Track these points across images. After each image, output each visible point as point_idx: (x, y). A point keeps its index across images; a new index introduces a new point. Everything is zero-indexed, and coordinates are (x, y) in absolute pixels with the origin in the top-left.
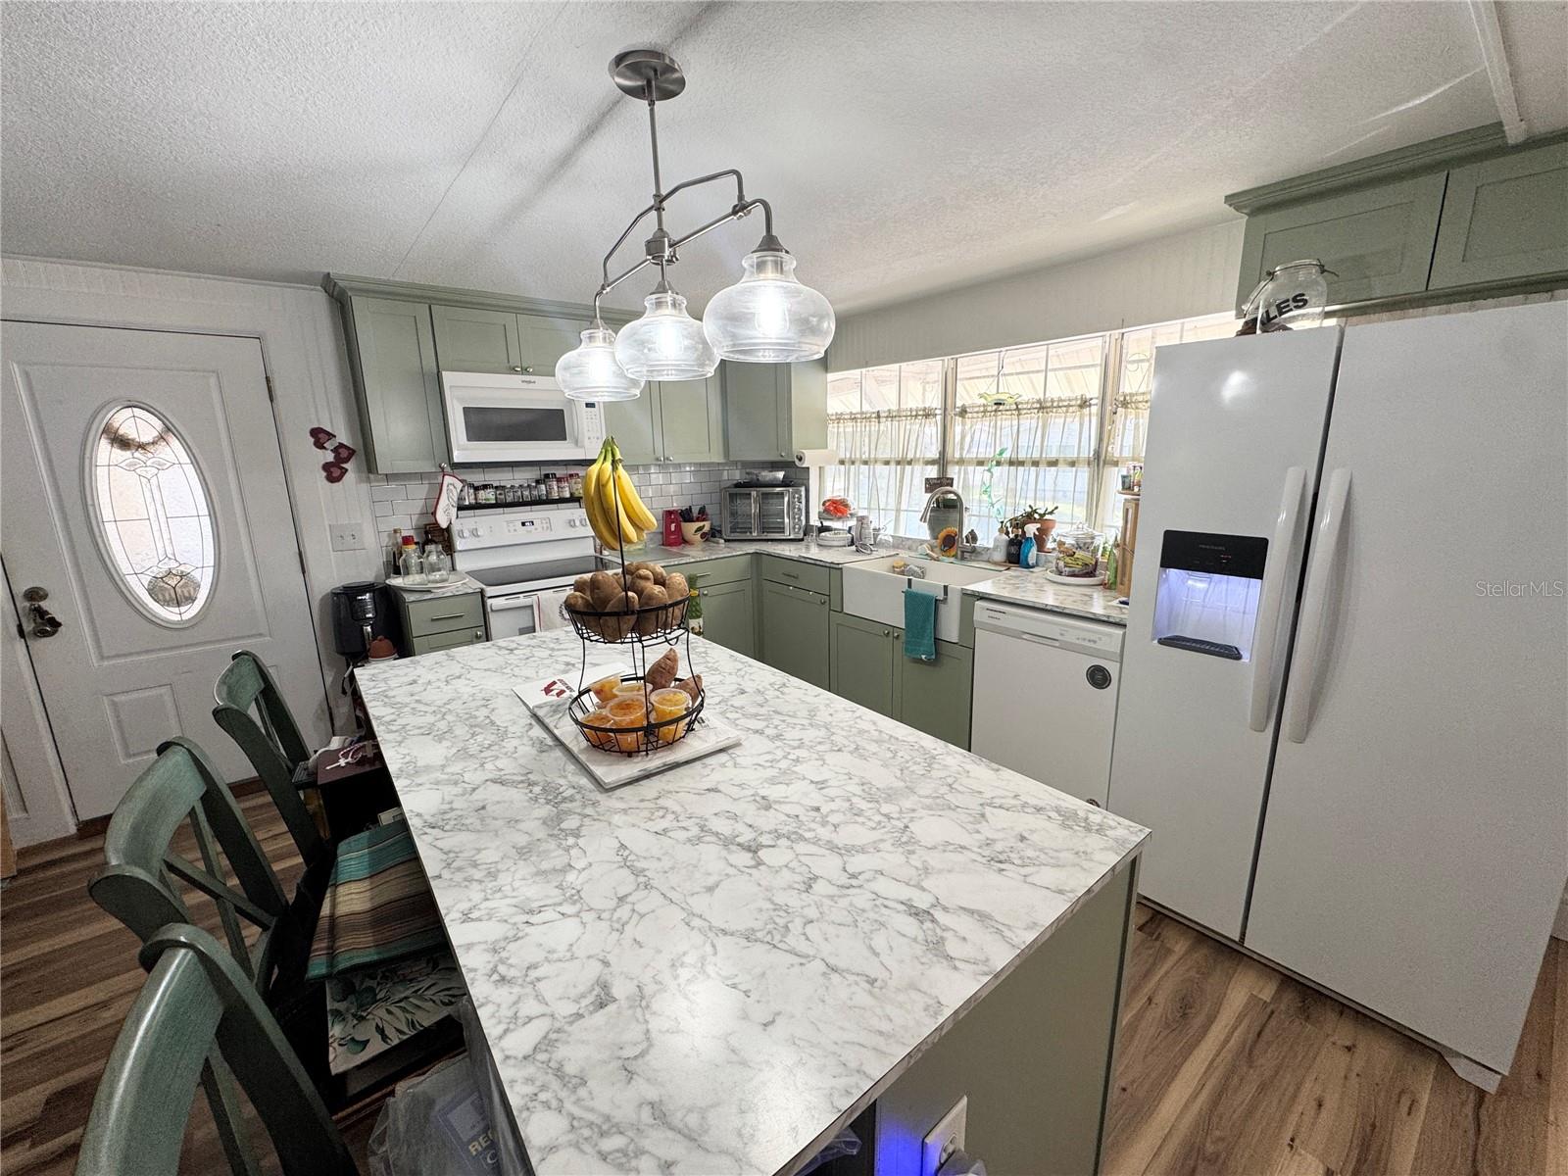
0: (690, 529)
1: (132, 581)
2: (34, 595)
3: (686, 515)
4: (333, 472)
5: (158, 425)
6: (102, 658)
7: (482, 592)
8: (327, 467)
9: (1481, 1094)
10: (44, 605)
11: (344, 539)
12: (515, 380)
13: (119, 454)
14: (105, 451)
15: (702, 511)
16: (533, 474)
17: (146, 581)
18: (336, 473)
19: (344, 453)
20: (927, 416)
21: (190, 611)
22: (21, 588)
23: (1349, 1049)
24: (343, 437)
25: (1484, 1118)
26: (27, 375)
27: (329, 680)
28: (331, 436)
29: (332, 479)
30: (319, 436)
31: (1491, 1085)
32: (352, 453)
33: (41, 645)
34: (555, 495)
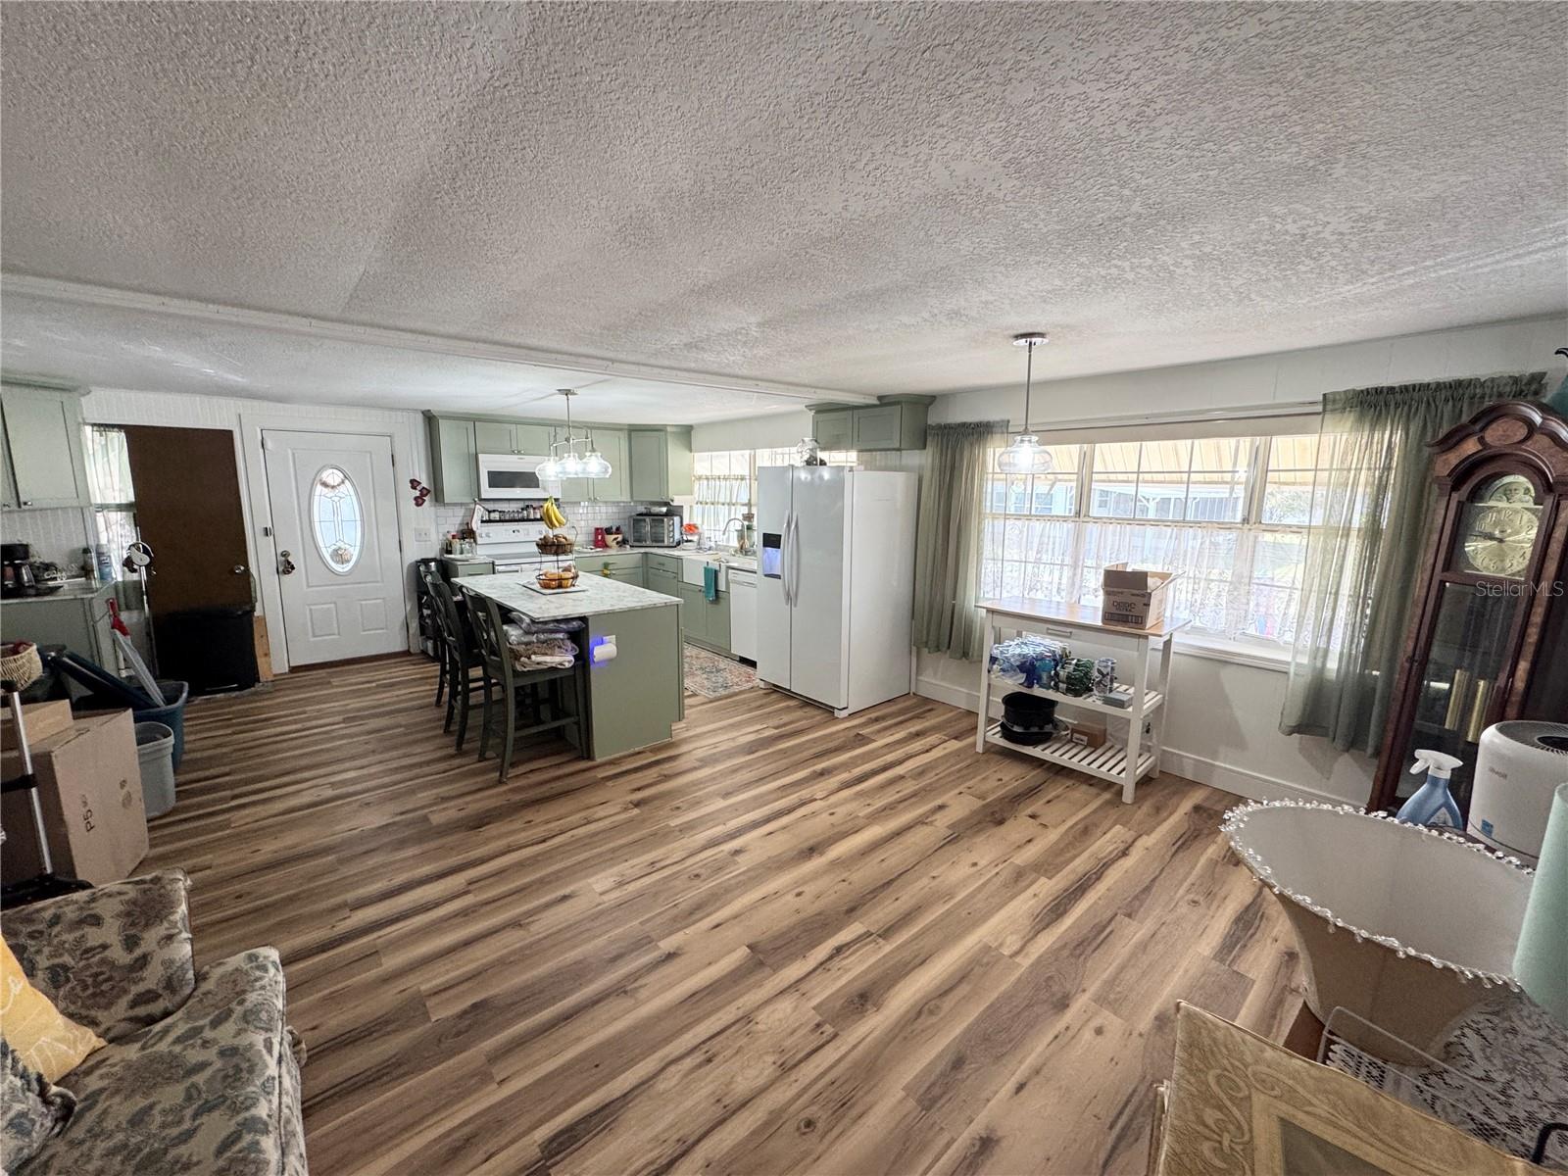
0: (610, 539)
1: (324, 550)
2: (285, 554)
3: (608, 531)
4: (419, 501)
5: (341, 475)
6: (308, 586)
7: (493, 563)
8: (416, 499)
10: (290, 559)
11: (421, 535)
12: (515, 457)
13: (325, 490)
14: (319, 488)
15: (618, 529)
16: (521, 505)
17: (330, 550)
18: (420, 501)
19: (425, 492)
20: (742, 479)
21: (347, 567)
22: (279, 552)
24: (424, 484)
26: (293, 454)
27: (408, 608)
28: (419, 483)
29: (418, 505)
30: (414, 484)
32: (429, 491)
33: (285, 578)
34: (532, 517)
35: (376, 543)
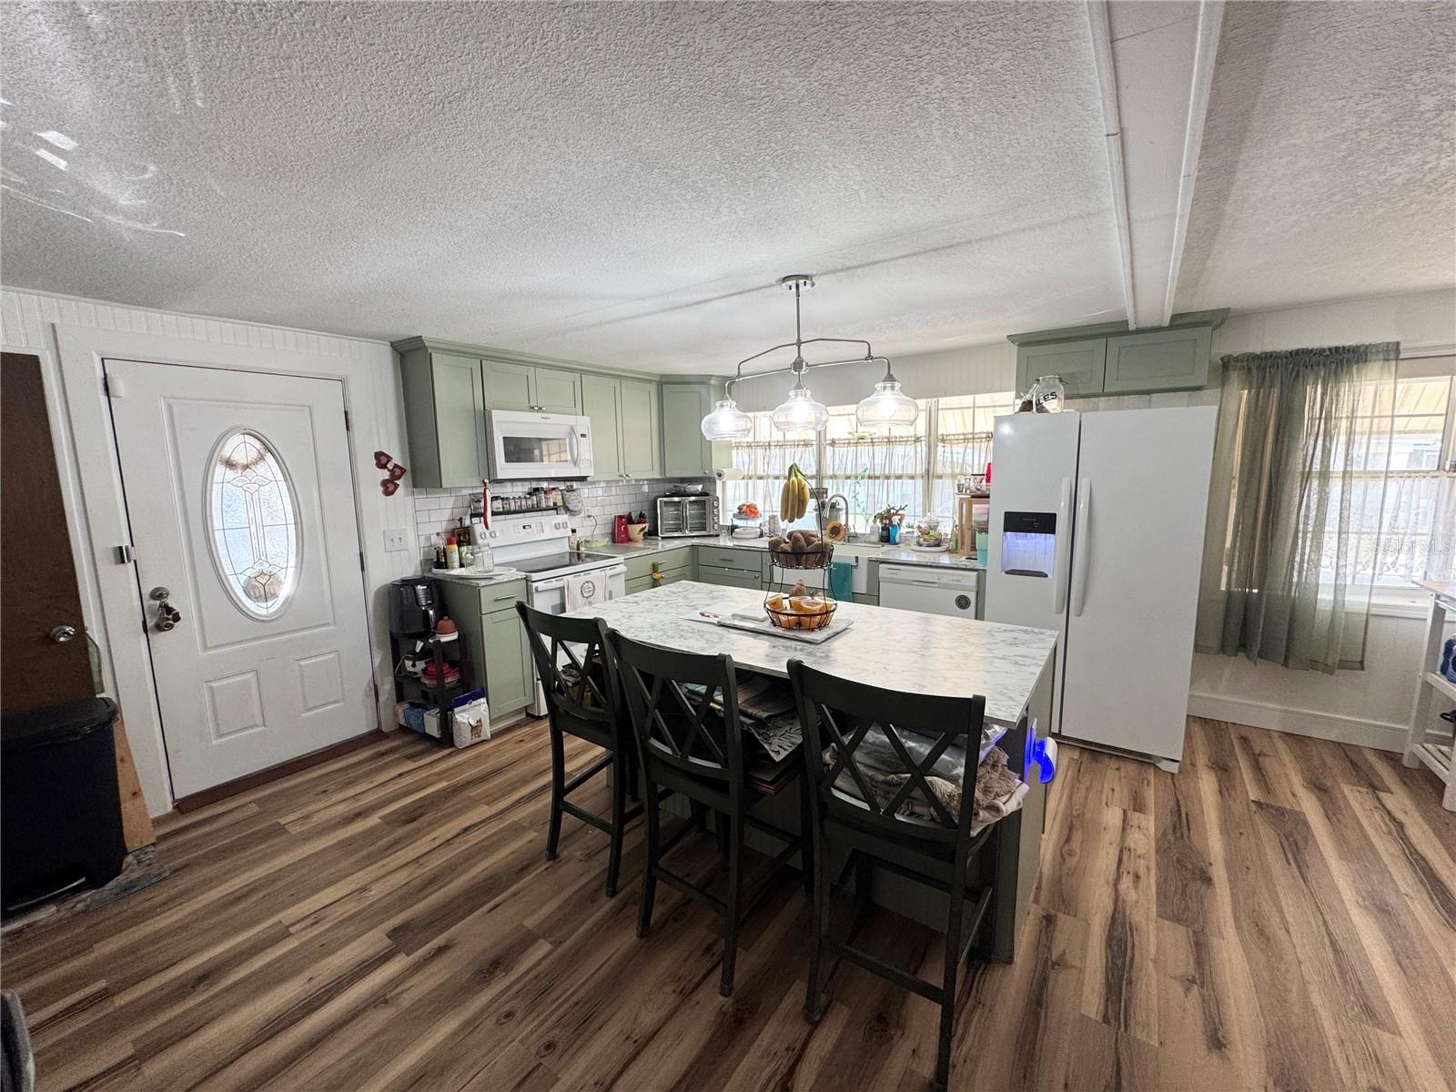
0: (635, 530)
1: (232, 579)
2: (158, 594)
3: (630, 521)
4: (389, 488)
5: (258, 445)
6: (206, 648)
7: (527, 579)
8: (385, 483)
9: (1173, 774)
10: (171, 602)
11: (393, 542)
12: (535, 417)
13: (230, 474)
14: (220, 471)
15: (641, 516)
16: (527, 487)
17: (243, 579)
18: (391, 487)
19: (398, 472)
20: (806, 445)
21: (273, 607)
22: (147, 589)
23: (1117, 769)
24: (397, 459)
25: (1176, 782)
26: (170, 408)
27: (377, 661)
28: (389, 458)
29: (388, 493)
30: (381, 459)
31: (1174, 768)
32: (403, 471)
33: (160, 639)
34: (543, 505)
35: (323, 563)
